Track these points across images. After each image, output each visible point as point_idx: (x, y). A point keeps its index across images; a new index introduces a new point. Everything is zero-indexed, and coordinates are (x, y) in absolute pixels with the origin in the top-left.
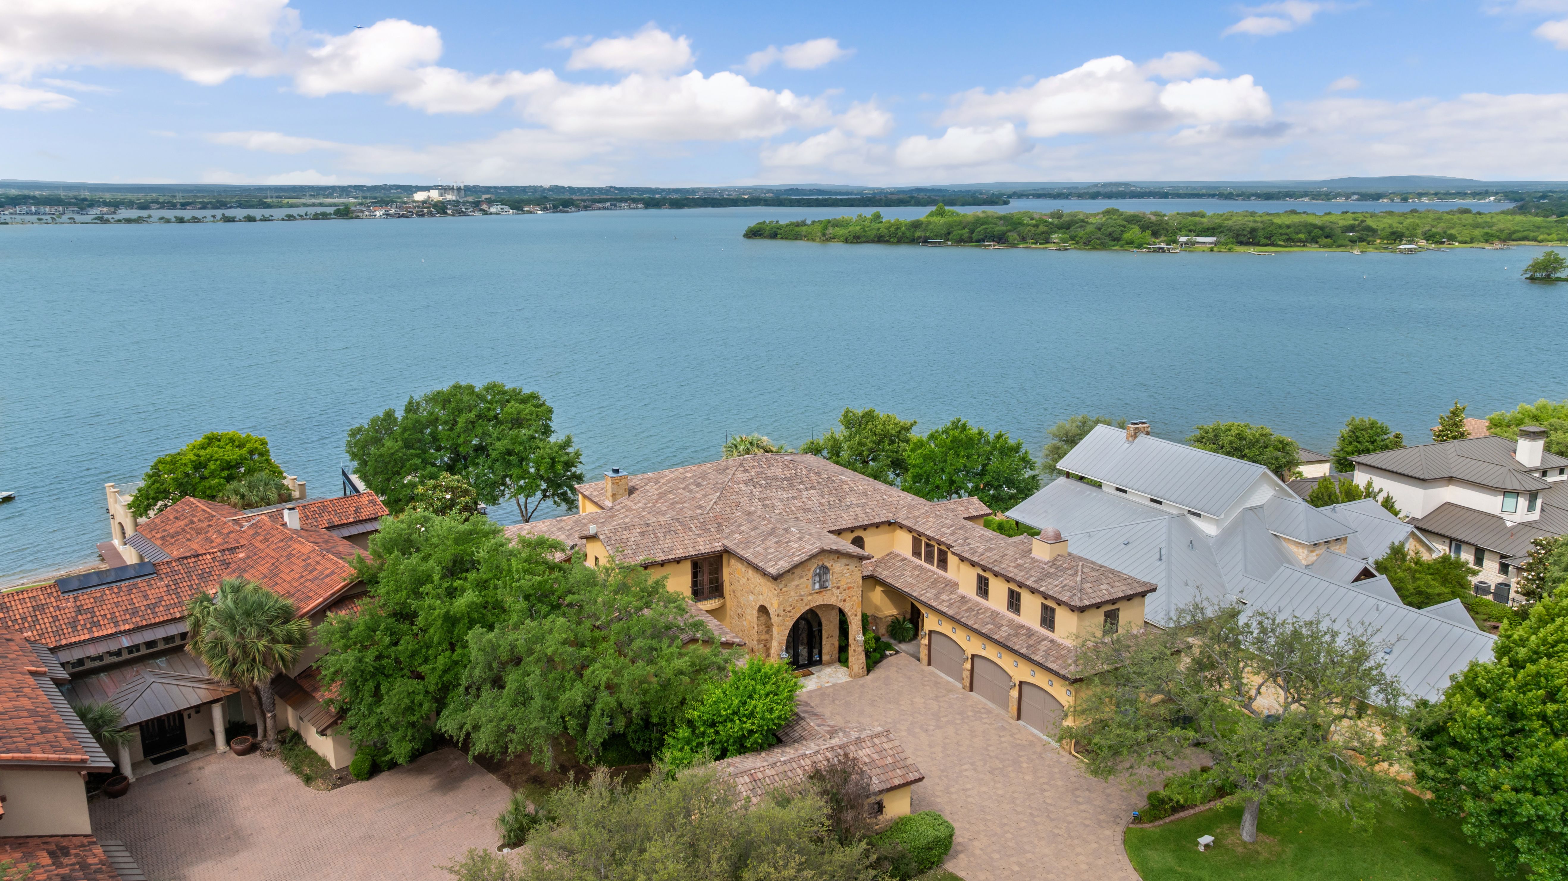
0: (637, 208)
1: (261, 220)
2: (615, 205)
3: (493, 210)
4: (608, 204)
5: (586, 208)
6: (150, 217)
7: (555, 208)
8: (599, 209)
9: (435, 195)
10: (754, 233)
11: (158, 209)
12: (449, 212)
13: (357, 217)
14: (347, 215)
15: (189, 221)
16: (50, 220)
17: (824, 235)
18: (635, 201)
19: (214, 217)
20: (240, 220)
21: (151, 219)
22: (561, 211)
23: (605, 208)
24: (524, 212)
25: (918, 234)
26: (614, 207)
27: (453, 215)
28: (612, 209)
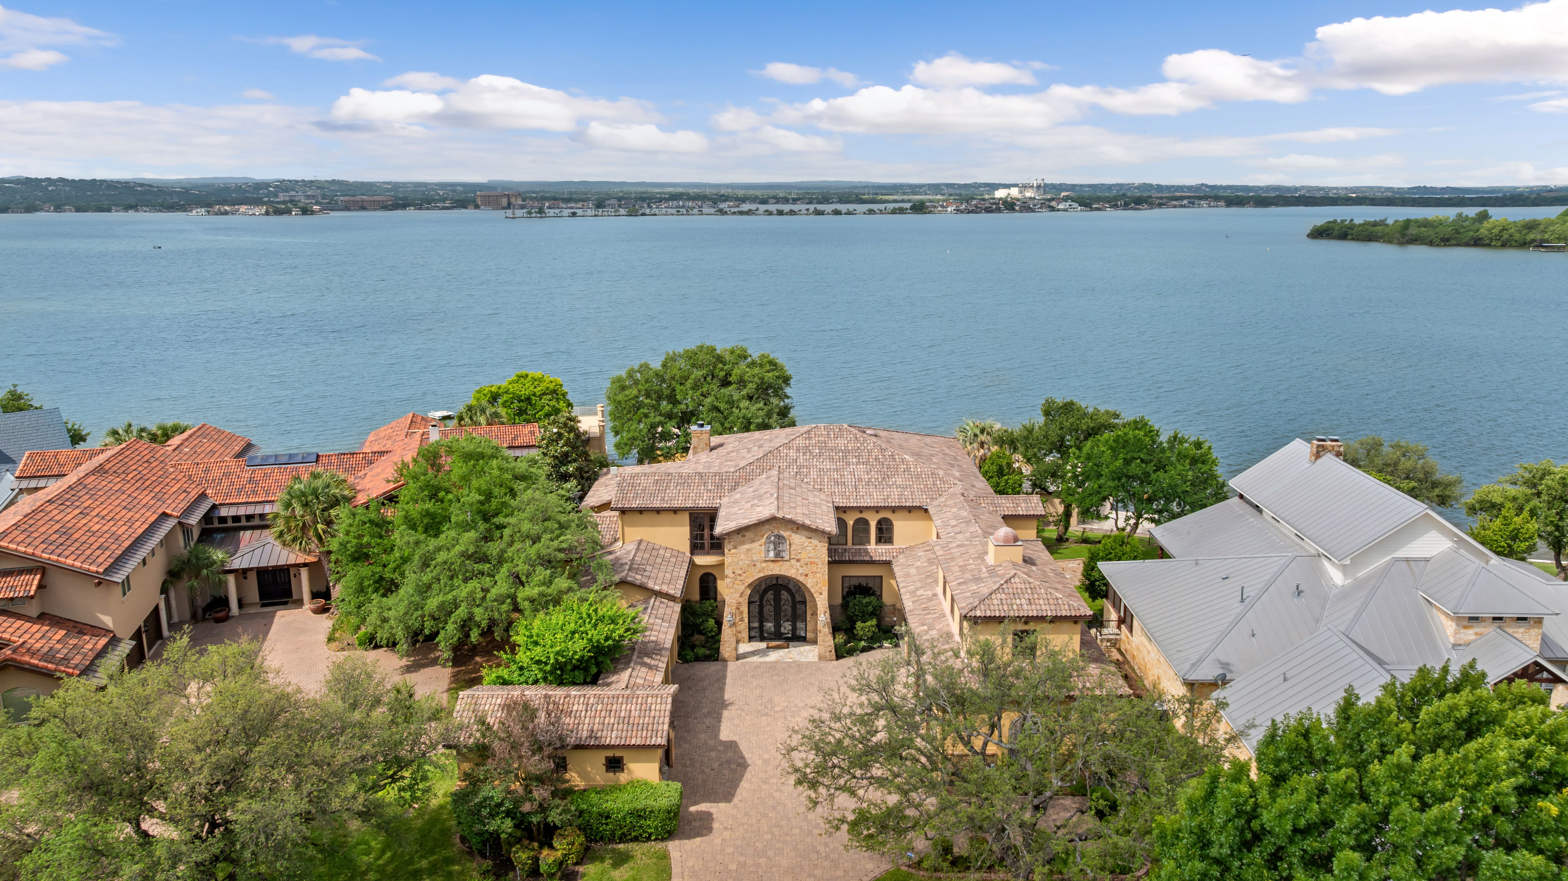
0: (1217, 206)
1: (846, 214)
2: (1193, 203)
3: (1061, 206)
4: (1185, 202)
5: (1160, 205)
6: (757, 209)
7: (1126, 206)
8: (1175, 207)
9: (1014, 192)
10: (1320, 233)
11: (775, 203)
12: (1017, 208)
13: (930, 212)
14: (921, 210)
15: (787, 214)
16: (685, 212)
17: (1403, 236)
18: (1217, 198)
19: (808, 210)
20: (829, 214)
21: (758, 212)
22: (1132, 209)
23: (1182, 206)
24: (1092, 209)
25: (1531, 236)
26: (1192, 204)
27: (1021, 211)
28: (1189, 207)
